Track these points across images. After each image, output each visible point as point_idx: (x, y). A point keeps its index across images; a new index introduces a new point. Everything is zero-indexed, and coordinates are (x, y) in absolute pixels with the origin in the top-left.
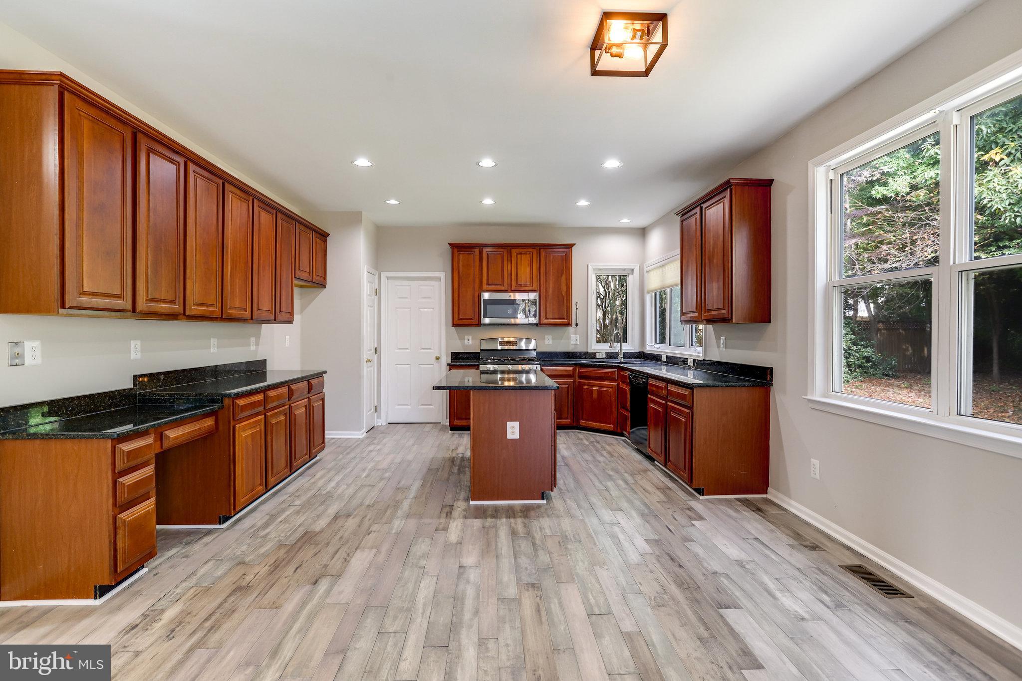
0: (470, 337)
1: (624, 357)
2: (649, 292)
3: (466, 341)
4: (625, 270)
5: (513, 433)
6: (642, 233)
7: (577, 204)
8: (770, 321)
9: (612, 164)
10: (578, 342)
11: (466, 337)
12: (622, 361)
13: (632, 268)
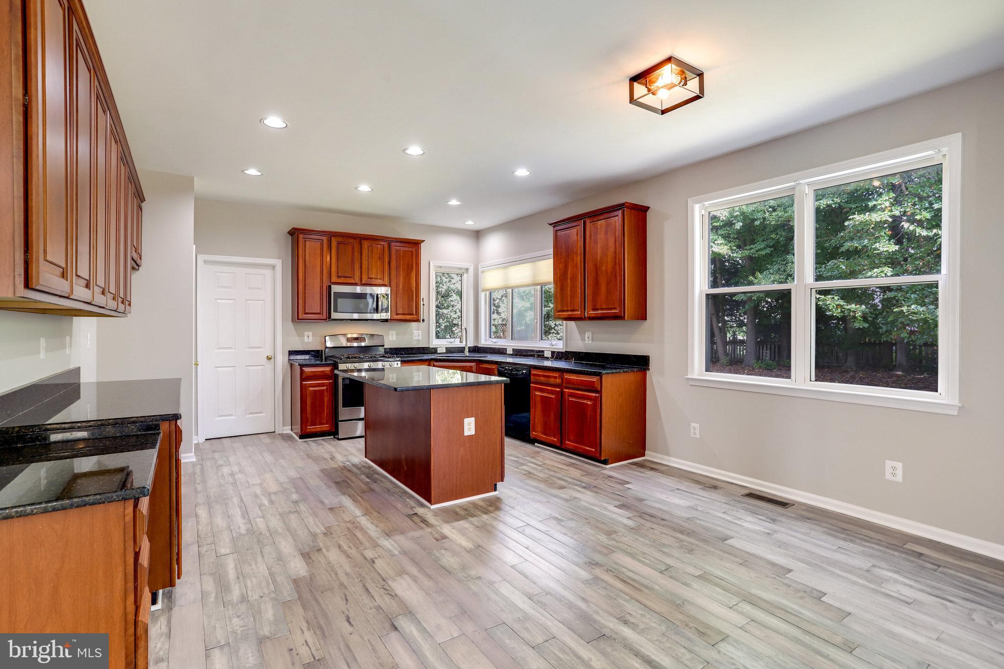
0: (310, 333)
1: (469, 351)
2: (484, 290)
3: (306, 338)
4: (461, 269)
5: (469, 429)
6: (477, 235)
7: (449, 203)
8: (646, 319)
9: (522, 172)
10: (420, 338)
11: (306, 333)
12: (468, 355)
13: (467, 267)
